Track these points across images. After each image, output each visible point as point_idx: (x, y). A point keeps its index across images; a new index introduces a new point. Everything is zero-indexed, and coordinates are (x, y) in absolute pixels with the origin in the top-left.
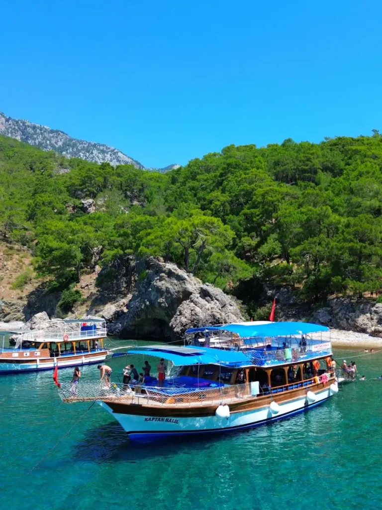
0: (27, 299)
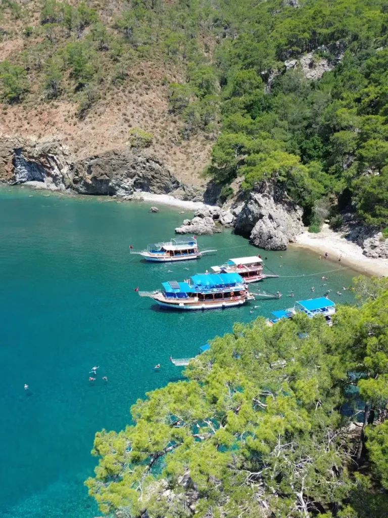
0: (207, 187)
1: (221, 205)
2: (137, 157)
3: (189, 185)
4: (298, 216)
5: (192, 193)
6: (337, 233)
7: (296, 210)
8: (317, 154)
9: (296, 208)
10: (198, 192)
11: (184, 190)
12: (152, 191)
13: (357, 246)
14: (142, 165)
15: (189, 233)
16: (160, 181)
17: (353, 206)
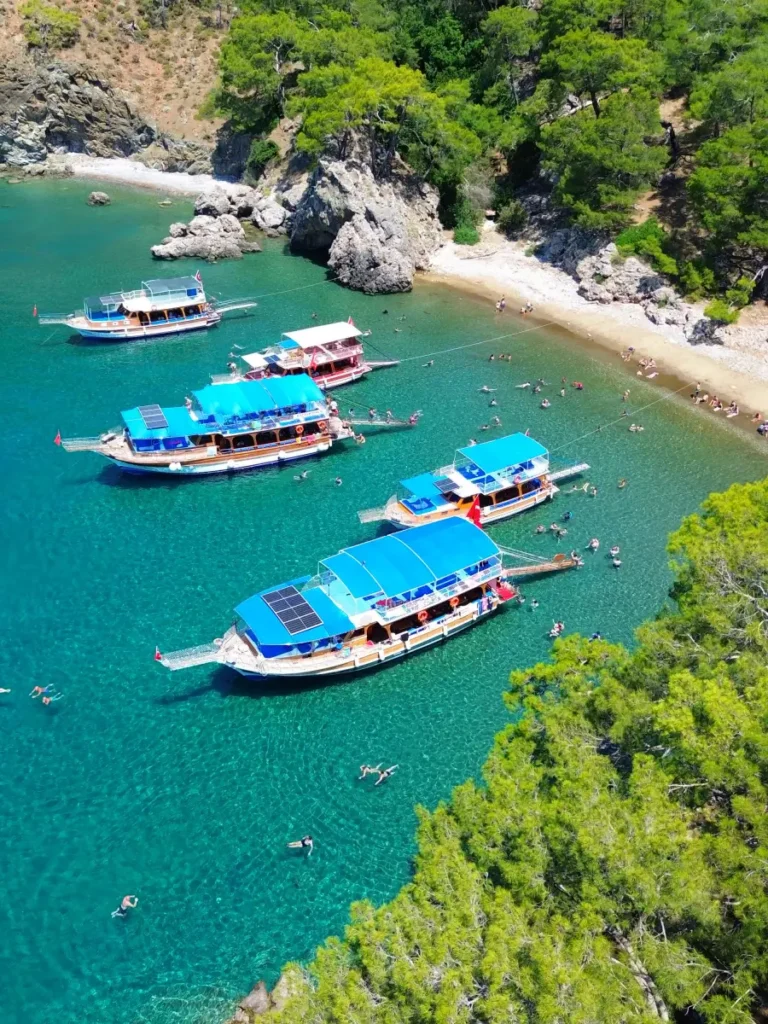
0: (217, 139)
1: (254, 182)
2: (45, 72)
3: (177, 136)
4: (430, 209)
5: (185, 155)
6: (514, 244)
7: (423, 195)
8: (455, 58)
9: (424, 191)
10: (199, 152)
11: (166, 147)
12: (92, 150)
13: (564, 274)
14: (59, 90)
15: (185, 255)
16: (108, 128)
17: (543, 178)
